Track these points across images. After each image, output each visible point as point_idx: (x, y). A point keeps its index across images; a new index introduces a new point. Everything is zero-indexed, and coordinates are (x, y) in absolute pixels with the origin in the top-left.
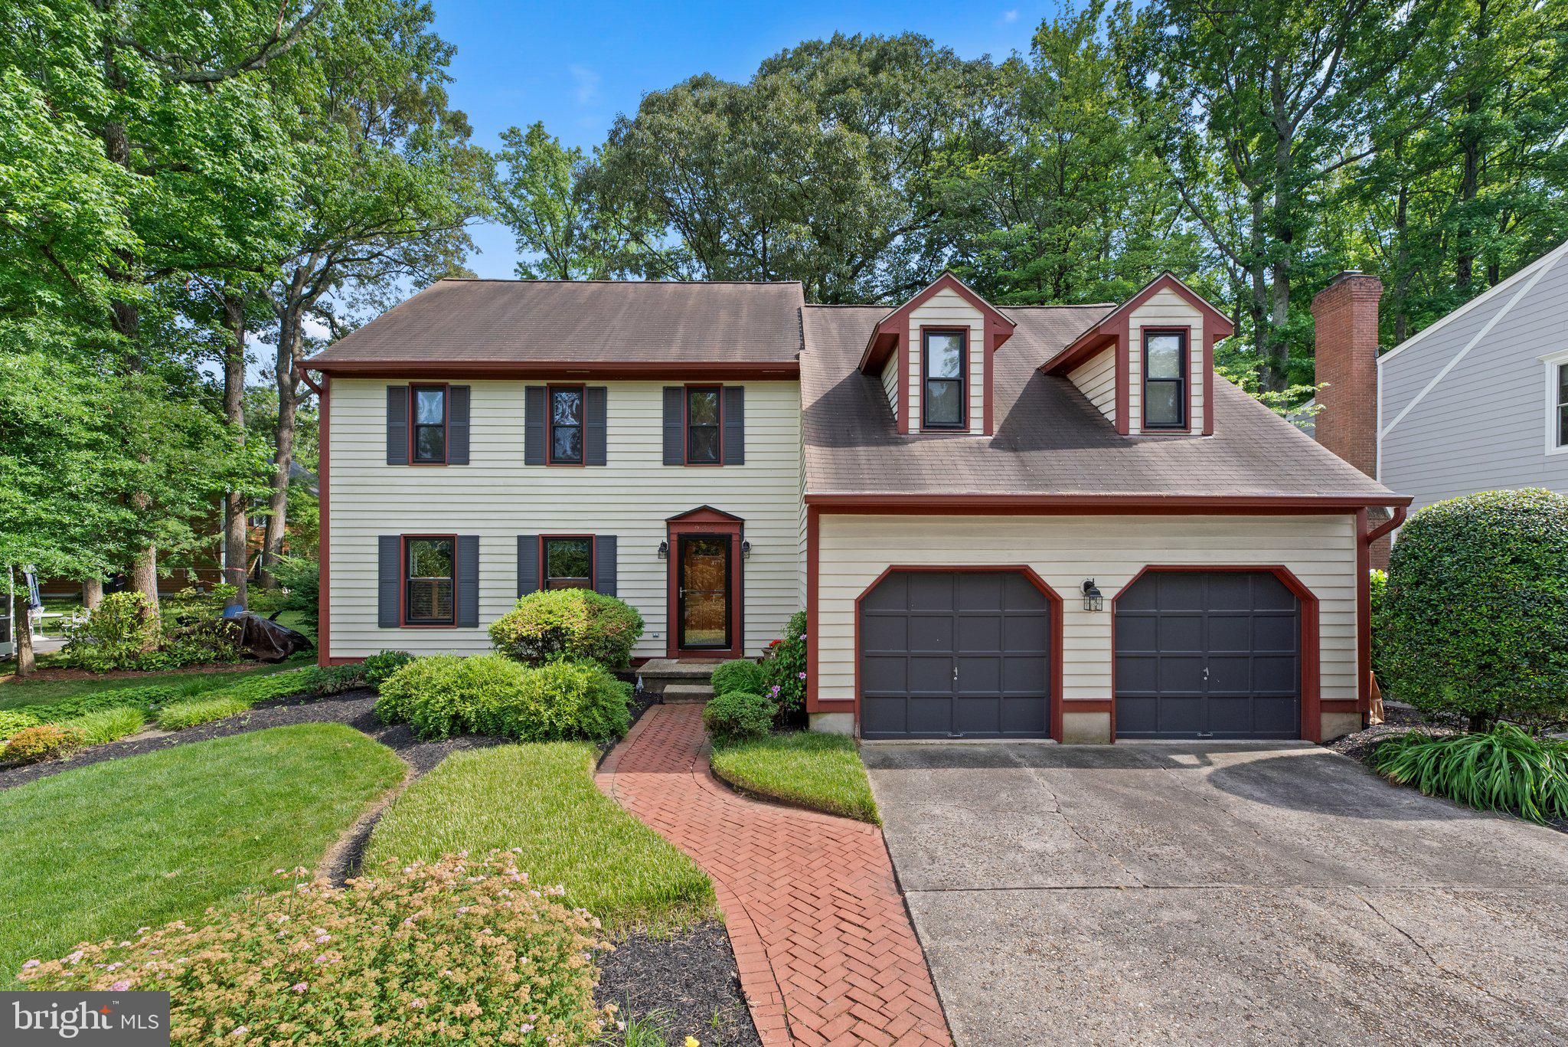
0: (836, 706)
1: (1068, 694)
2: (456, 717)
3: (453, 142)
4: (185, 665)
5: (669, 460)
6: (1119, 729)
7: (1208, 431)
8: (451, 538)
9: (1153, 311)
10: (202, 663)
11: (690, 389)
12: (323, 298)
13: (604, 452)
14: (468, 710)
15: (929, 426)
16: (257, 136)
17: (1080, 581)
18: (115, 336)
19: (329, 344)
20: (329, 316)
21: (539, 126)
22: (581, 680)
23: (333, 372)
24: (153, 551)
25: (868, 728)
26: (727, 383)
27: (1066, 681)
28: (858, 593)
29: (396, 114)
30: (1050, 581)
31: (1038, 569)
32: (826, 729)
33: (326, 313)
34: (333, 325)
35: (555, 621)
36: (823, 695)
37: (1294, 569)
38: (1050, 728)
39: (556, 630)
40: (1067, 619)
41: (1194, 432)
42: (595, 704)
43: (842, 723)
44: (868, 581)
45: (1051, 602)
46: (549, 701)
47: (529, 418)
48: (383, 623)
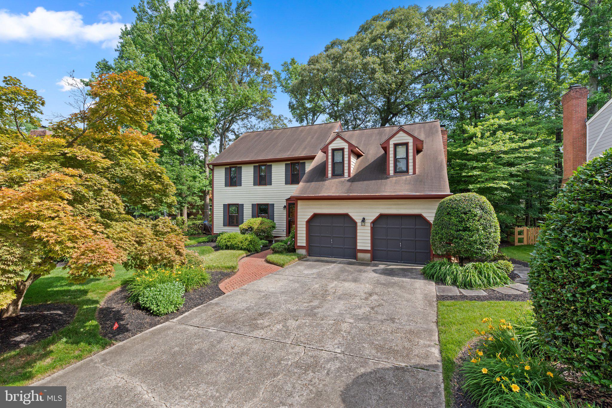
0: (302, 247)
1: (358, 248)
2: (226, 245)
3: (266, 72)
4: (192, 235)
5: (286, 183)
6: (373, 258)
7: (414, 173)
8: (238, 204)
9: (397, 138)
10: (195, 234)
11: (291, 163)
12: (233, 127)
13: (271, 182)
14: (229, 244)
15: (334, 175)
16: (205, 102)
17: (362, 218)
18: (178, 157)
19: (235, 139)
20: (234, 132)
21: (293, 60)
22: (249, 238)
23: (215, 165)
24: (186, 207)
25: (310, 254)
26: (301, 161)
27: (358, 244)
28: (306, 220)
29: (251, 67)
30: (354, 218)
31: (351, 214)
32: (299, 253)
33: (233, 131)
34: (235, 134)
35: (251, 225)
36: (298, 244)
37: (424, 215)
38: (355, 257)
39: (251, 227)
40: (358, 228)
41: (410, 174)
42: (251, 244)
43: (303, 252)
44: (309, 217)
45: (355, 223)
46: (242, 242)
47: (254, 174)
48: (224, 225)
